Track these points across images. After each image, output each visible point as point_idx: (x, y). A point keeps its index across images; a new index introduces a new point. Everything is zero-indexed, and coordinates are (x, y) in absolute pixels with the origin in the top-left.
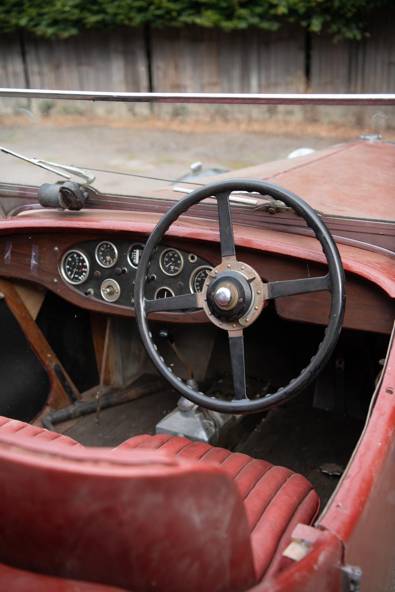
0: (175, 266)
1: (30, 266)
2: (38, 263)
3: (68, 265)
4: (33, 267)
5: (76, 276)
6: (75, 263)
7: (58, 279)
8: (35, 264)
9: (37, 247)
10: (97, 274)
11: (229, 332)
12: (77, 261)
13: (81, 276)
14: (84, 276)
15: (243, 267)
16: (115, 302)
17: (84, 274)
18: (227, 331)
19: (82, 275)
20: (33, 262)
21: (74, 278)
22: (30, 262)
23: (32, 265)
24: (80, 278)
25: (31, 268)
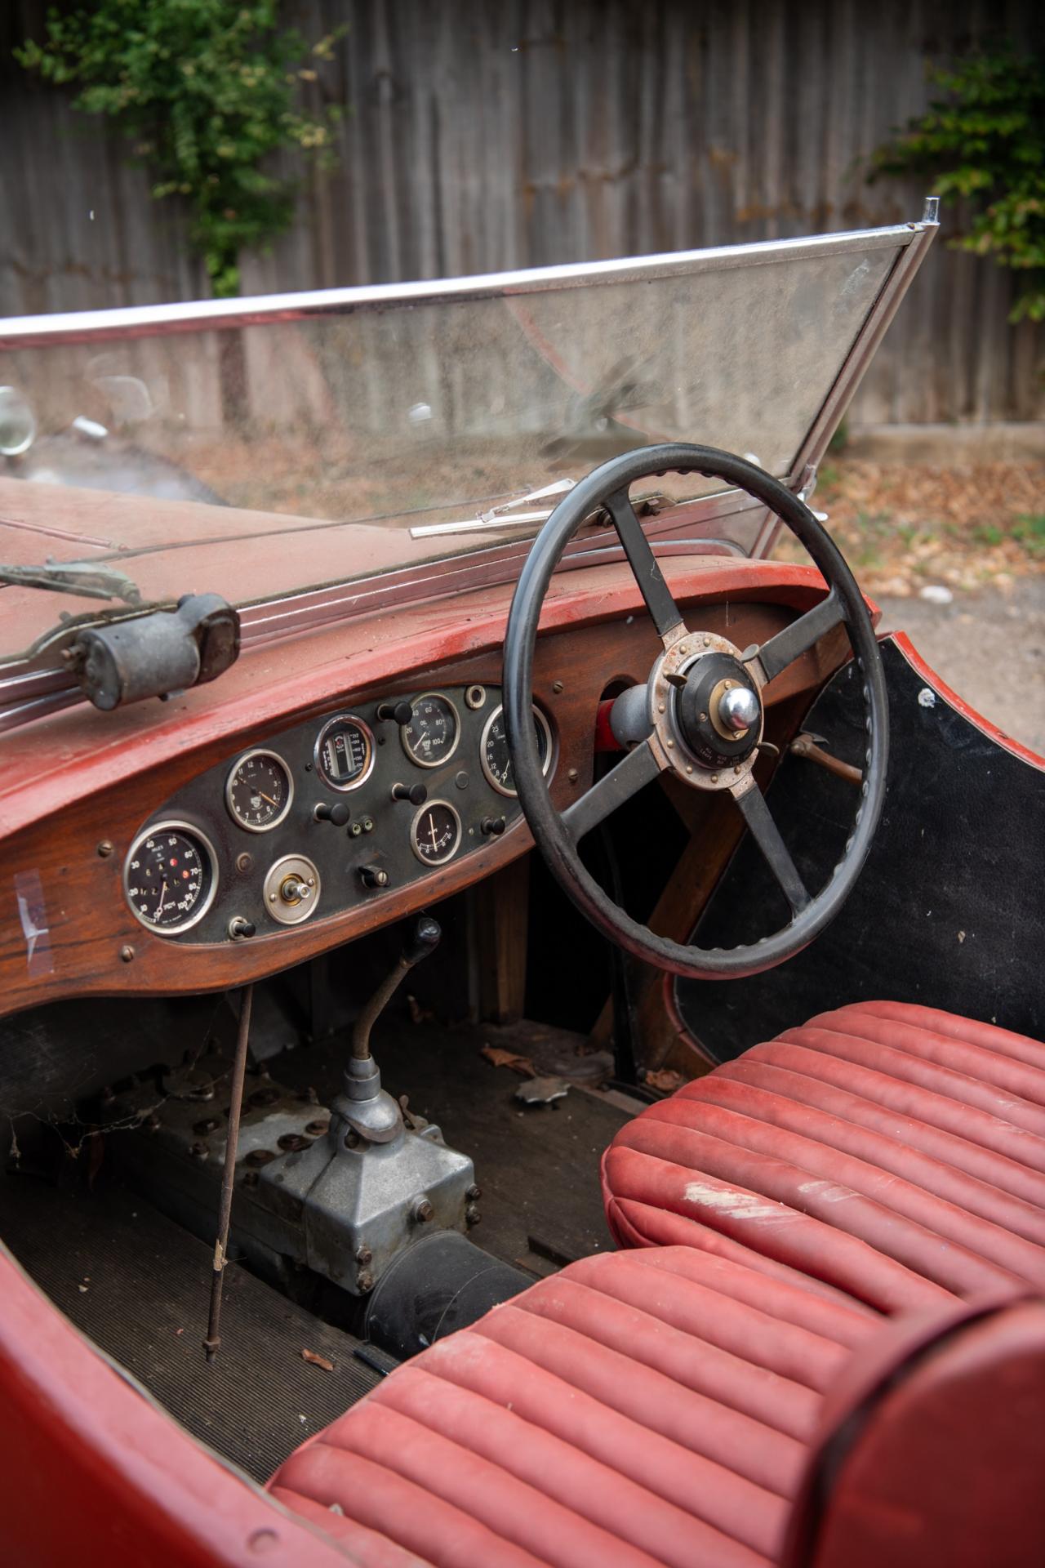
0: (431, 738)
1: (25, 952)
2: (51, 927)
3: (131, 887)
4: (36, 950)
5: (168, 906)
6: (154, 867)
7: (132, 943)
8: (40, 937)
9: (35, 874)
10: (244, 861)
11: (731, 789)
12: (160, 858)
13: (184, 899)
14: (193, 892)
15: (707, 641)
16: (315, 916)
17: (192, 887)
18: (727, 789)
19: (188, 892)
20: (31, 932)
21: (163, 917)
22: (22, 938)
23: (31, 947)
24: (182, 905)
25: (30, 956)
